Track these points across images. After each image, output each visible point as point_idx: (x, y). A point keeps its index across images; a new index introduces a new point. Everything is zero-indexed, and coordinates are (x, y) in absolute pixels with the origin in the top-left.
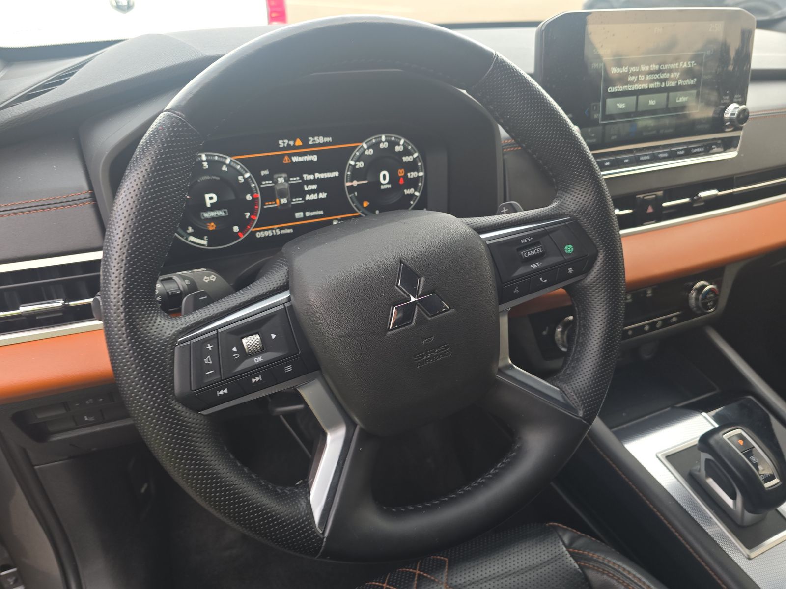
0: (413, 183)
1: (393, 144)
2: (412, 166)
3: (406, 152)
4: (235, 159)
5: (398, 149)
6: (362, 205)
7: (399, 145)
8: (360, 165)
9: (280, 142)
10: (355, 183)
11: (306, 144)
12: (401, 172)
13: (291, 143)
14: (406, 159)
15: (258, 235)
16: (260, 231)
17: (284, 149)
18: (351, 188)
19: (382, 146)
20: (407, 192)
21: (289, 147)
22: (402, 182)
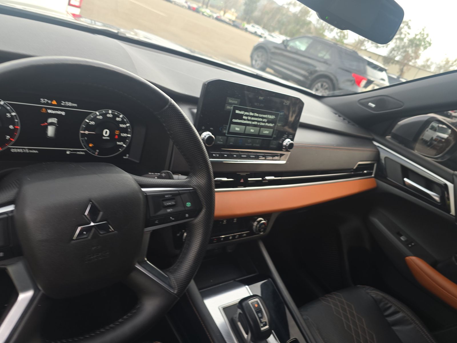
0: (123, 139)
1: (115, 116)
2: (125, 130)
3: (123, 122)
4: (7, 103)
5: (118, 119)
6: (88, 145)
7: (119, 117)
8: (92, 123)
9: (42, 100)
10: (87, 132)
11: (59, 105)
12: (117, 132)
13: (49, 102)
14: (121, 126)
15: (13, 150)
16: (13, 148)
17: (44, 104)
18: (84, 135)
19: (108, 115)
20: (118, 143)
21: (47, 104)
22: (117, 137)
